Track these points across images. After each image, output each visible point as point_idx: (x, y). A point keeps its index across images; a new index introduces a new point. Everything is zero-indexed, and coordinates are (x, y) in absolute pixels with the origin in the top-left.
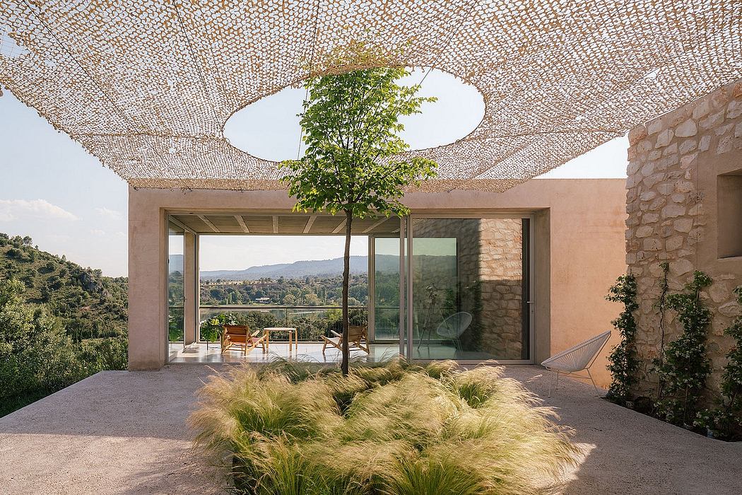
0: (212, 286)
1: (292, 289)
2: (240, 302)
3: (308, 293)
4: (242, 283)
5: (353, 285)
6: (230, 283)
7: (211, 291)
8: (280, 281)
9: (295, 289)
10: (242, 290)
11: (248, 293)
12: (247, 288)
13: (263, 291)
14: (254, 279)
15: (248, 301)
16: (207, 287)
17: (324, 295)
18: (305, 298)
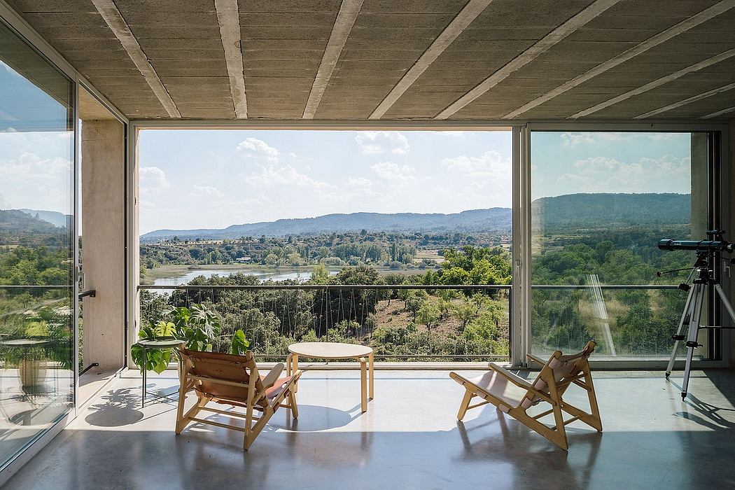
0: (191, 245)
1: (274, 248)
2: (219, 262)
3: (291, 252)
4: (222, 242)
5: (338, 244)
6: (210, 242)
7: (190, 251)
8: (262, 240)
9: (278, 248)
10: (222, 249)
11: (229, 253)
12: (227, 247)
13: (244, 251)
14: (234, 239)
15: (228, 261)
16: (186, 246)
17: (307, 255)
18: (288, 257)
